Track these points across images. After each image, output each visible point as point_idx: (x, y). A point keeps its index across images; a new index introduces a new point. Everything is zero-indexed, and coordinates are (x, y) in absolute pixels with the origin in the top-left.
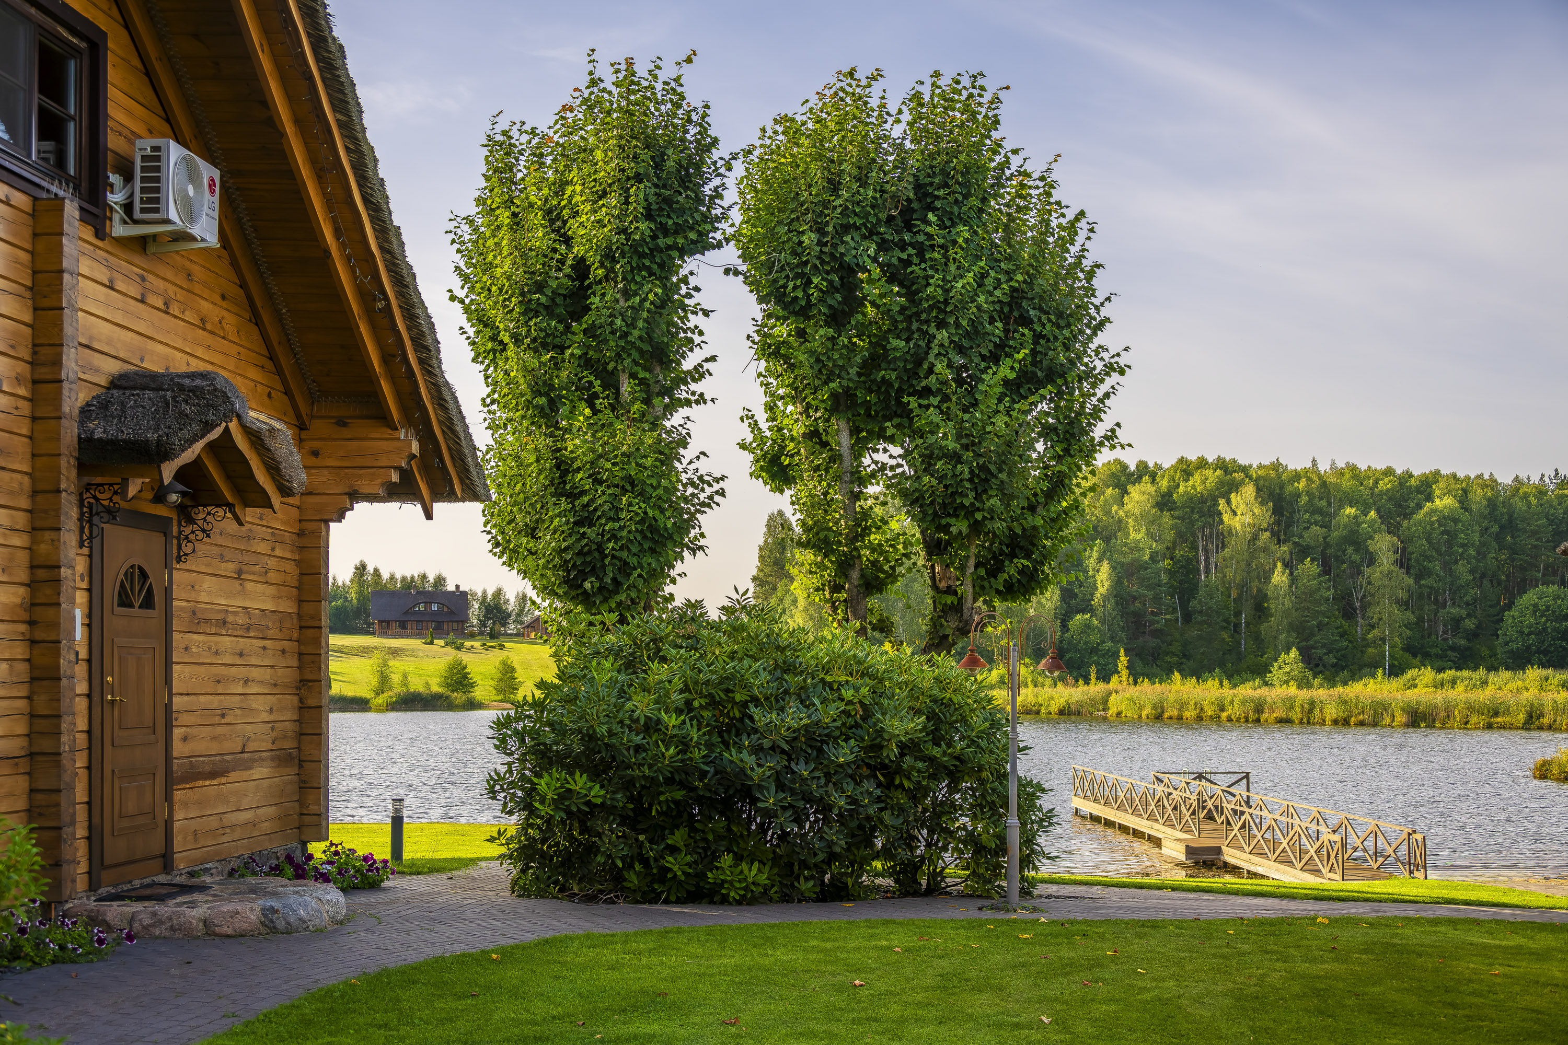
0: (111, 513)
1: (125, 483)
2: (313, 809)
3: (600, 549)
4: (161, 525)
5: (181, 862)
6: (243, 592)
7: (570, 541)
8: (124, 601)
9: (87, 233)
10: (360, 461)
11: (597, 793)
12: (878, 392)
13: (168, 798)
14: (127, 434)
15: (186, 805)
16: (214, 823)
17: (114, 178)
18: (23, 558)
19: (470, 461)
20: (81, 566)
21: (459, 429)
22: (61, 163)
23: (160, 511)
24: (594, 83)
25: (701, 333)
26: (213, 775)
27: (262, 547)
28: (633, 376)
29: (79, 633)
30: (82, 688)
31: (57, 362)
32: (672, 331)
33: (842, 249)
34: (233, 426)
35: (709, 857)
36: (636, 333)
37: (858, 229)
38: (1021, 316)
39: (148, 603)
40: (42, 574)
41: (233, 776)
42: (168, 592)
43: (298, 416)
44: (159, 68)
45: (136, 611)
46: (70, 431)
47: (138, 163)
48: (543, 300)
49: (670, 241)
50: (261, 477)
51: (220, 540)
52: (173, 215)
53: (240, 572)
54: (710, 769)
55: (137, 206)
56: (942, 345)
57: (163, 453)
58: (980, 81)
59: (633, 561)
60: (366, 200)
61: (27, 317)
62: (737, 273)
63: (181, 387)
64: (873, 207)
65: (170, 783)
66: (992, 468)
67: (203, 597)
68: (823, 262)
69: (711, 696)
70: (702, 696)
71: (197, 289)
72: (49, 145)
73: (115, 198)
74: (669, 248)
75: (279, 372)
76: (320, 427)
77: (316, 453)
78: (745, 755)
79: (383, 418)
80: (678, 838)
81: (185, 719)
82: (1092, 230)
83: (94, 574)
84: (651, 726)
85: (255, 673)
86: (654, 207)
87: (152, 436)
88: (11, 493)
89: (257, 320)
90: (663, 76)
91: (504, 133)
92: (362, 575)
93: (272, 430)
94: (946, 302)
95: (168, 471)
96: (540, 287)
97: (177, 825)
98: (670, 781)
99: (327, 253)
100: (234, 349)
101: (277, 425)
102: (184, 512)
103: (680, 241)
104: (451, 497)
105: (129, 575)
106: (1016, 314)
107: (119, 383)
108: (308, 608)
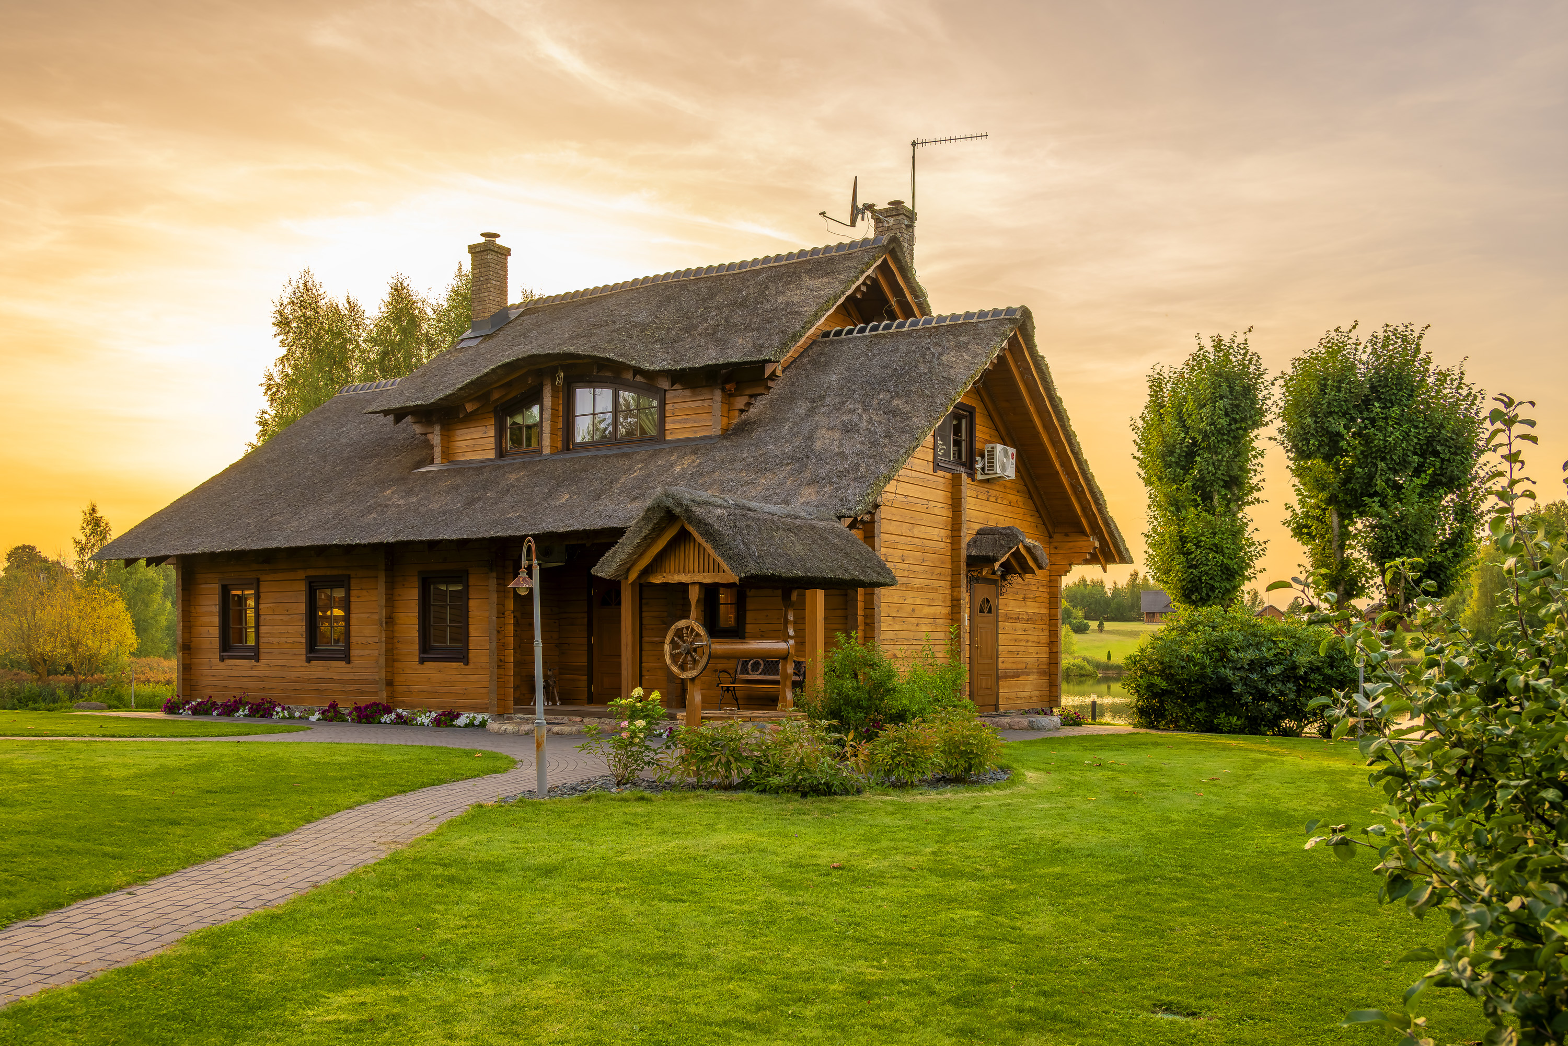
0: (977, 580)
1: (982, 569)
2: (1054, 694)
3: (1200, 579)
4: (994, 582)
5: (1002, 709)
6: (1026, 606)
7: (1185, 576)
8: (981, 611)
9: (969, 481)
10: (1073, 550)
11: (1164, 685)
12: (1351, 494)
13: (997, 683)
14: (983, 553)
15: (1003, 687)
16: (1014, 695)
17: (978, 459)
18: (949, 597)
19: (1122, 548)
20: (967, 599)
21: (1116, 535)
22: (960, 457)
23: (994, 577)
24: (1201, 349)
25: (1262, 466)
26: (1013, 677)
27: (1034, 588)
28: (1219, 493)
29: (967, 623)
30: (968, 642)
31: (960, 530)
32: (1243, 469)
33: (1327, 424)
34: (1020, 546)
35: (1215, 713)
36: (1220, 472)
37: (1337, 413)
38: (1433, 450)
39: (990, 611)
40: (955, 602)
41: (1021, 678)
42: (997, 607)
43: (1049, 533)
44: (993, 413)
45: (986, 614)
46: (964, 553)
47: (986, 453)
48: (1173, 459)
49: (1238, 426)
50: (1031, 563)
51: (1016, 586)
52: (999, 471)
53: (1024, 598)
54: (1214, 676)
55: (986, 468)
56: (1382, 470)
57: (995, 560)
58: (1410, 327)
59: (1217, 585)
60: (1072, 451)
61: (950, 515)
62: (1275, 439)
63: (1001, 534)
64: (1345, 401)
65: (997, 678)
66: (1409, 532)
67: (1010, 608)
68: (1317, 432)
69: (1217, 646)
70: (1213, 646)
71: (1008, 491)
72: (956, 448)
73: (978, 466)
74: (1237, 429)
75: (1041, 517)
76: (1057, 537)
77: (1056, 548)
78: (1228, 671)
79: (1083, 532)
80: (1201, 705)
81: (1003, 655)
82: (1483, 398)
83: (972, 601)
84: (1190, 659)
85: (1030, 638)
86: (1230, 410)
87: (991, 554)
88: (945, 576)
89: (1031, 498)
90: (1237, 341)
91: (1158, 373)
92: (1135, 580)
93: (1034, 546)
94: (1385, 447)
95: (997, 565)
96: (1172, 453)
97: (1000, 695)
98: (1197, 681)
99: (1057, 472)
100: (1022, 511)
101: (1036, 544)
102: (1003, 577)
103: (1243, 425)
104: (1114, 562)
105: (983, 602)
106: (1430, 449)
107: (979, 533)
108: (1053, 611)
